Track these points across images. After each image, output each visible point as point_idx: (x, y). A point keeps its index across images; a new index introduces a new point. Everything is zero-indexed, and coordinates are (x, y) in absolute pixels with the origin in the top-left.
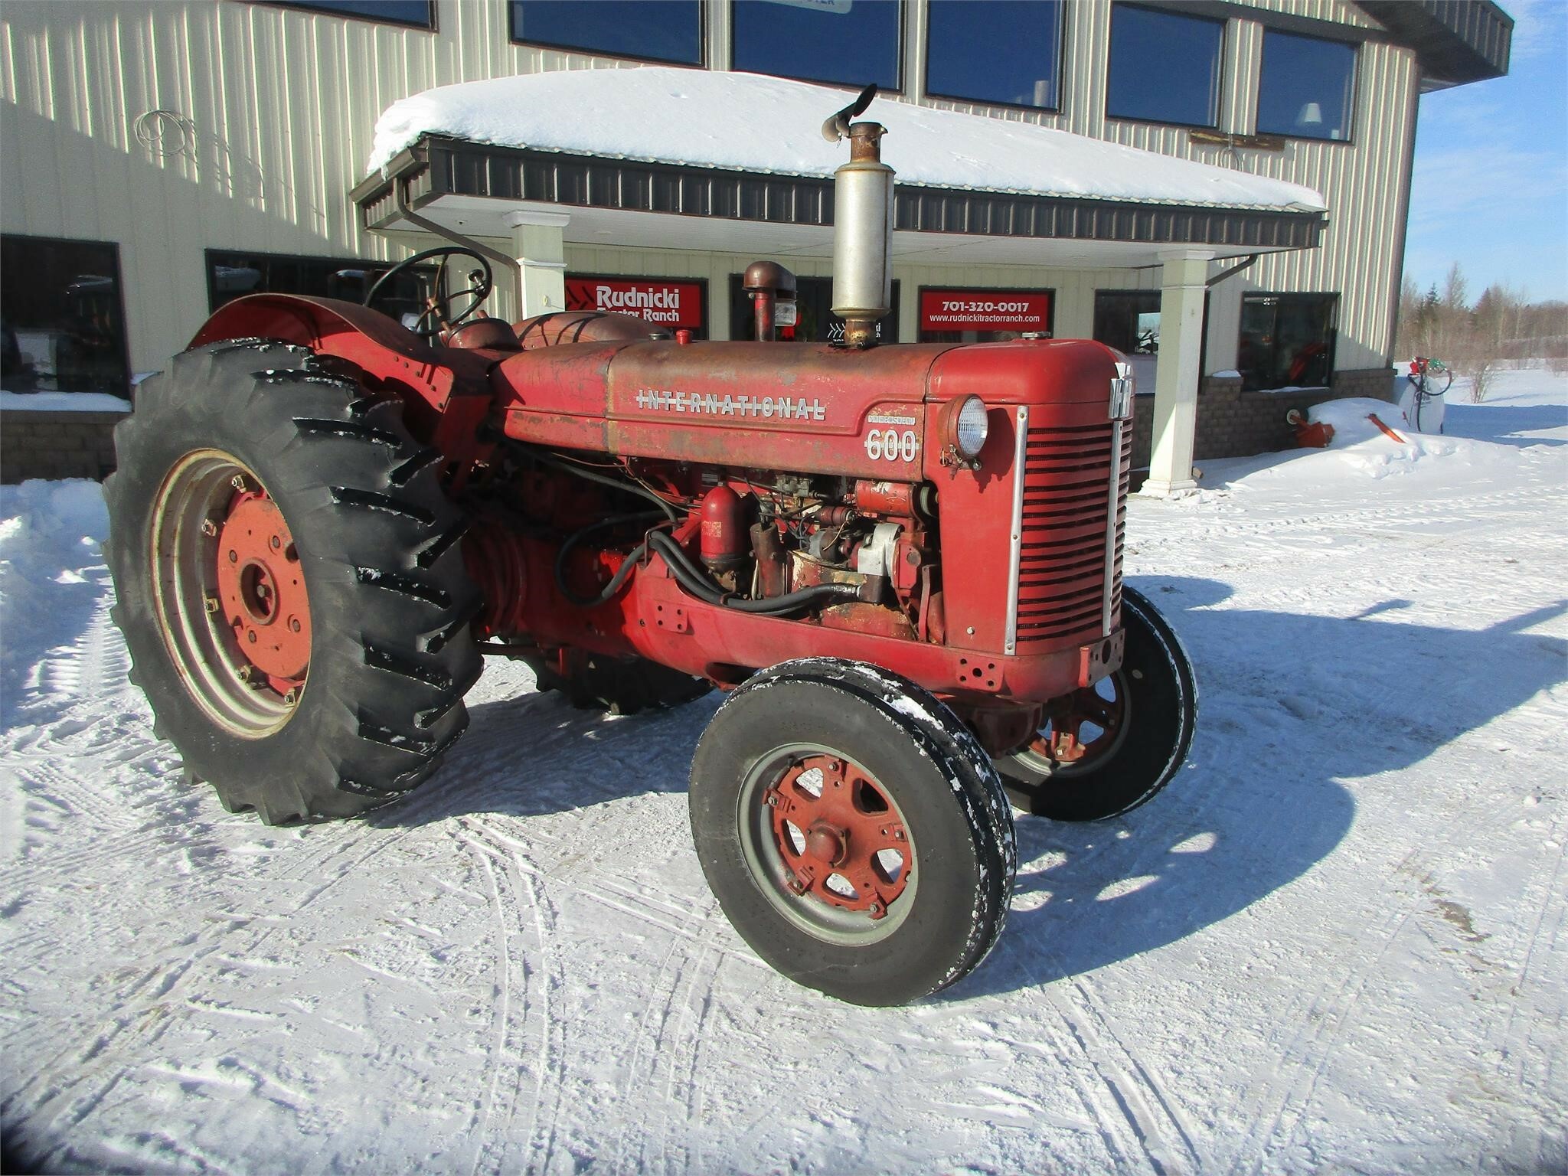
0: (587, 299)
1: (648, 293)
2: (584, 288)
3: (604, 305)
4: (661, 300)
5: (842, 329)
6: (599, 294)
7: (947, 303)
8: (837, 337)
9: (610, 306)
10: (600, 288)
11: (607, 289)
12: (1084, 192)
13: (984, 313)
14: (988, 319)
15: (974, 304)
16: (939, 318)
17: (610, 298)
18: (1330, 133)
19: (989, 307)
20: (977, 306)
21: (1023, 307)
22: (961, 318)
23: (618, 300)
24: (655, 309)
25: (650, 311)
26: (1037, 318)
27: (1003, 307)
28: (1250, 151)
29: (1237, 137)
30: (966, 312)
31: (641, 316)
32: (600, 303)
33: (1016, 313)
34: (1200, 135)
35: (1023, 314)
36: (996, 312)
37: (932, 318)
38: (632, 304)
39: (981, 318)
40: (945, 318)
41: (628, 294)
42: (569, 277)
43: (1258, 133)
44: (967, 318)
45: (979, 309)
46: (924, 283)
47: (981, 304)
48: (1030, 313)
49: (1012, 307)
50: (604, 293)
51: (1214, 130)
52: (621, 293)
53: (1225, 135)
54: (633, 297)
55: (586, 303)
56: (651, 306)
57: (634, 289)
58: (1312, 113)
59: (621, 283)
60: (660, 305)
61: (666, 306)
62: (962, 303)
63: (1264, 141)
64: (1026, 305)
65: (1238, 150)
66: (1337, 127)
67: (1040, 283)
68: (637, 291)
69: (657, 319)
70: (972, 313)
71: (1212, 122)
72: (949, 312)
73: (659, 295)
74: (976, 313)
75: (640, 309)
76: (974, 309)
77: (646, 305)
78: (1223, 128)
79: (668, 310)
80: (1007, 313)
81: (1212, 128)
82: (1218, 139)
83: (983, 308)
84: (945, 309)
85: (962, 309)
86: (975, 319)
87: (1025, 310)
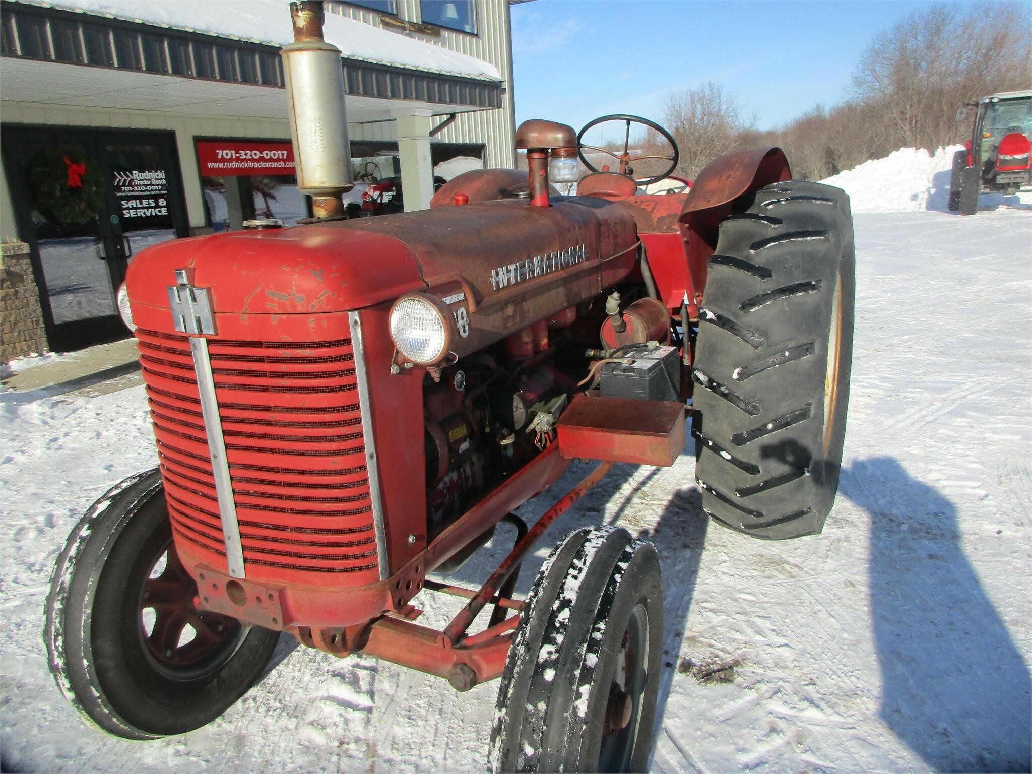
5: (128, 177)
7: (220, 152)
8: (124, 185)
13: (253, 160)
14: (257, 165)
15: (243, 152)
16: (216, 165)
18: (464, 27)
19: (256, 154)
20: (246, 154)
21: (283, 154)
22: (234, 165)
27: (267, 154)
29: (411, 24)
30: (238, 159)
33: (278, 160)
34: (387, 20)
35: (285, 161)
36: (262, 159)
37: (210, 165)
39: (251, 165)
40: (221, 165)
43: (423, 22)
44: (240, 165)
45: (249, 157)
46: (198, 133)
47: (249, 152)
48: (288, 159)
49: (274, 154)
51: (394, 16)
53: (403, 22)
58: (451, 12)
62: (233, 152)
63: (428, 29)
64: (285, 153)
65: (414, 34)
66: (467, 24)
70: (243, 160)
71: (393, 11)
72: (223, 160)
74: (246, 160)
76: (244, 157)
78: (401, 17)
80: (271, 160)
81: (392, 14)
82: (399, 24)
83: (251, 156)
84: (219, 157)
85: (234, 157)
86: (246, 165)
87: (285, 157)
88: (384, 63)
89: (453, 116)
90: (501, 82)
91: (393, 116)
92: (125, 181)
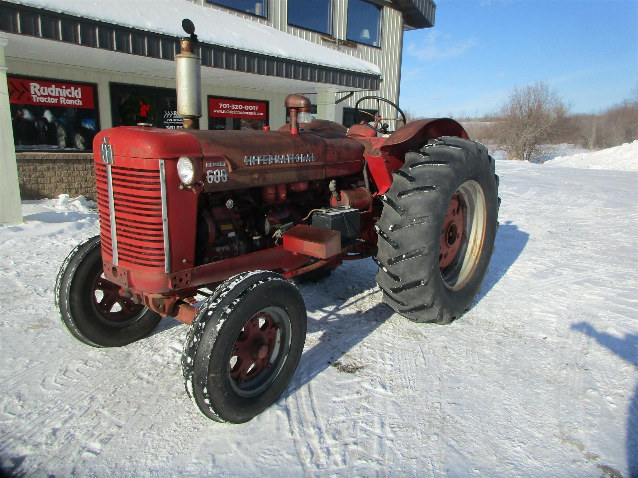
0: (25, 90)
1: (62, 89)
2: (22, 84)
3: (36, 94)
4: (70, 93)
5: (171, 114)
6: (32, 88)
7: (221, 104)
8: (169, 118)
9: (39, 94)
10: (32, 84)
11: (37, 86)
12: (288, 56)
13: (239, 110)
14: (240, 113)
15: (233, 105)
16: (218, 111)
17: (39, 90)
18: (372, 43)
19: (241, 107)
20: (235, 107)
21: (256, 108)
22: (228, 112)
23: (44, 91)
24: (67, 98)
25: (64, 99)
26: (261, 114)
27: (247, 108)
28: (345, 47)
29: (340, 40)
30: (230, 109)
31: (59, 101)
32: (33, 92)
33: (252, 111)
34: (326, 38)
35: (256, 112)
36: (244, 110)
37: (215, 111)
38: (53, 94)
39: (237, 112)
40: (221, 111)
41: (50, 89)
42: (11, 77)
43: (347, 39)
44: (231, 112)
45: (236, 108)
46: (210, 94)
47: (237, 106)
48: (259, 111)
49: (251, 108)
50: (35, 87)
51: (330, 36)
52: (46, 88)
53: (335, 39)
54: (53, 90)
55: (24, 92)
56: (65, 96)
57: (53, 86)
58: (366, 34)
59: (45, 82)
60: (70, 96)
61: (73, 97)
62: (228, 105)
63: (349, 43)
64: (257, 107)
65: (340, 46)
66: (375, 41)
67: (262, 98)
68: (56, 87)
69: (69, 103)
70: (233, 110)
71: (330, 33)
72: (222, 109)
73: (69, 90)
74: (235, 110)
75: (58, 97)
77: (61, 95)
78: (334, 36)
79: (75, 99)
80: (249, 111)
81: (329, 35)
82: (332, 40)
83: (238, 107)
84: (221, 107)
85: (228, 108)
86: (234, 113)
87: (256, 110)
88: (308, 62)
89: (352, 93)
90: (380, 75)
91: (316, 91)
92: (170, 116)
